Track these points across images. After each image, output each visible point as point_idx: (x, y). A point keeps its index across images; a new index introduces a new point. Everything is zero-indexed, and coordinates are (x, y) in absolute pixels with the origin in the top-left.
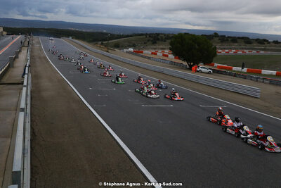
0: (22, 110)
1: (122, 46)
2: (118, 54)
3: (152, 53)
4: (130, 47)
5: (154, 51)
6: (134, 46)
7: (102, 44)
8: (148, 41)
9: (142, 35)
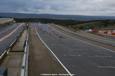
0: (23, 67)
1: (84, 29)
2: (82, 33)
3: (105, 33)
4: (90, 28)
5: (105, 31)
6: (92, 28)
7: (72, 27)
8: (102, 24)
9: (98, 21)
